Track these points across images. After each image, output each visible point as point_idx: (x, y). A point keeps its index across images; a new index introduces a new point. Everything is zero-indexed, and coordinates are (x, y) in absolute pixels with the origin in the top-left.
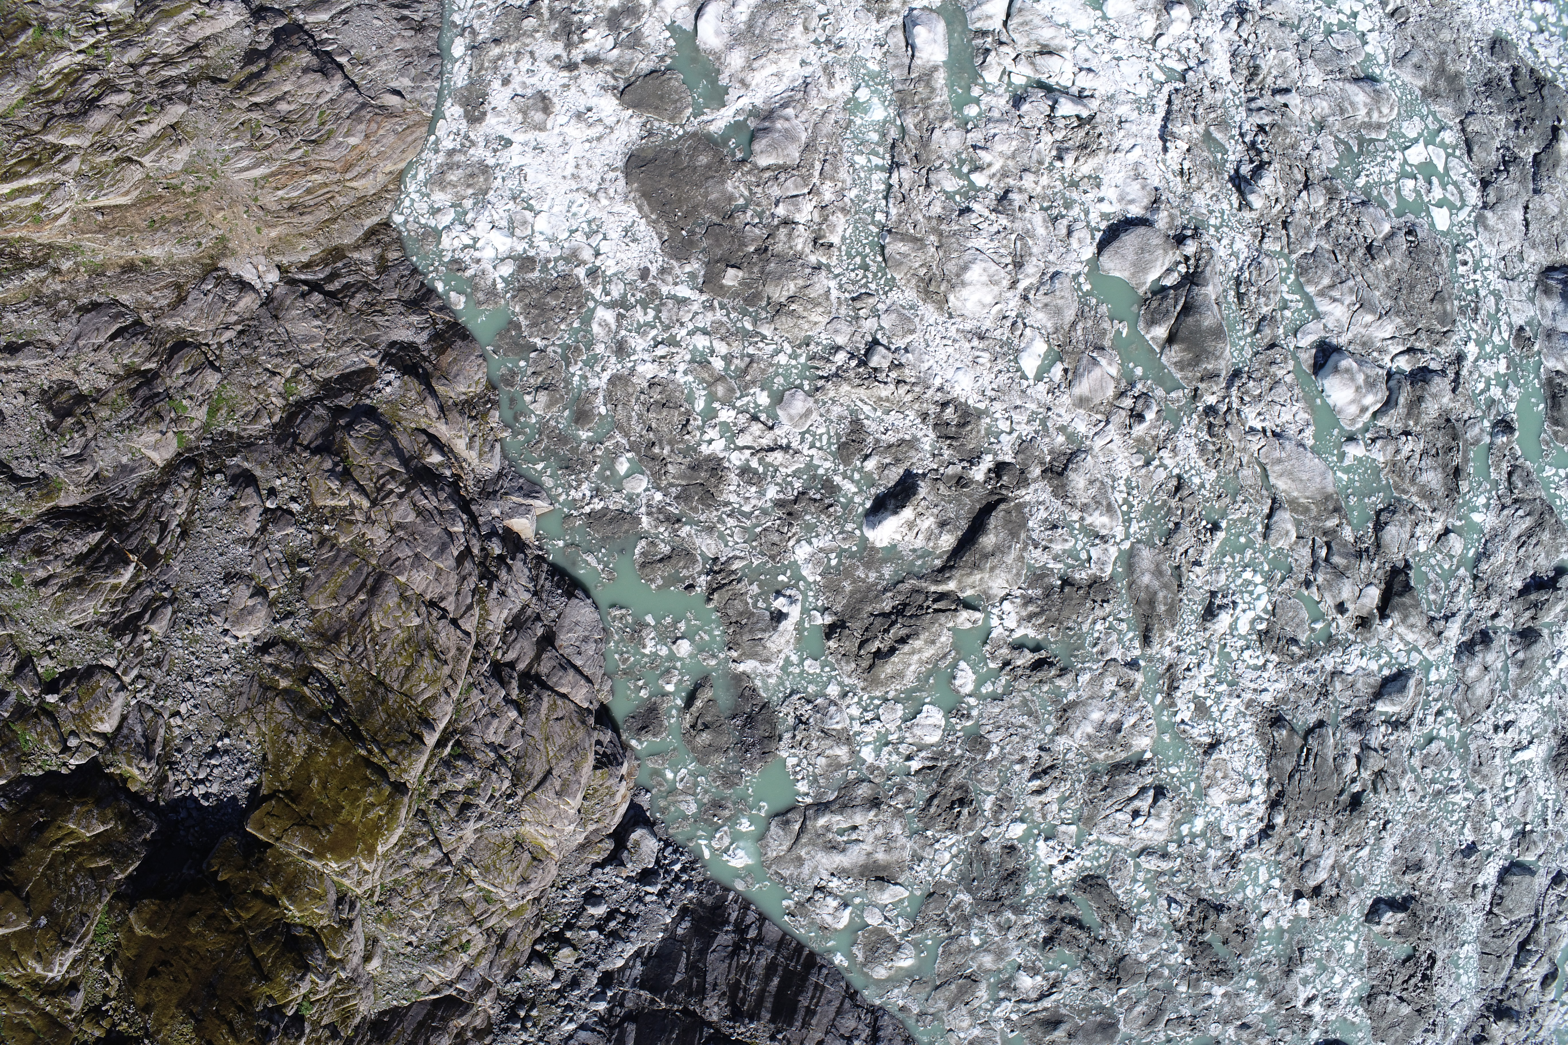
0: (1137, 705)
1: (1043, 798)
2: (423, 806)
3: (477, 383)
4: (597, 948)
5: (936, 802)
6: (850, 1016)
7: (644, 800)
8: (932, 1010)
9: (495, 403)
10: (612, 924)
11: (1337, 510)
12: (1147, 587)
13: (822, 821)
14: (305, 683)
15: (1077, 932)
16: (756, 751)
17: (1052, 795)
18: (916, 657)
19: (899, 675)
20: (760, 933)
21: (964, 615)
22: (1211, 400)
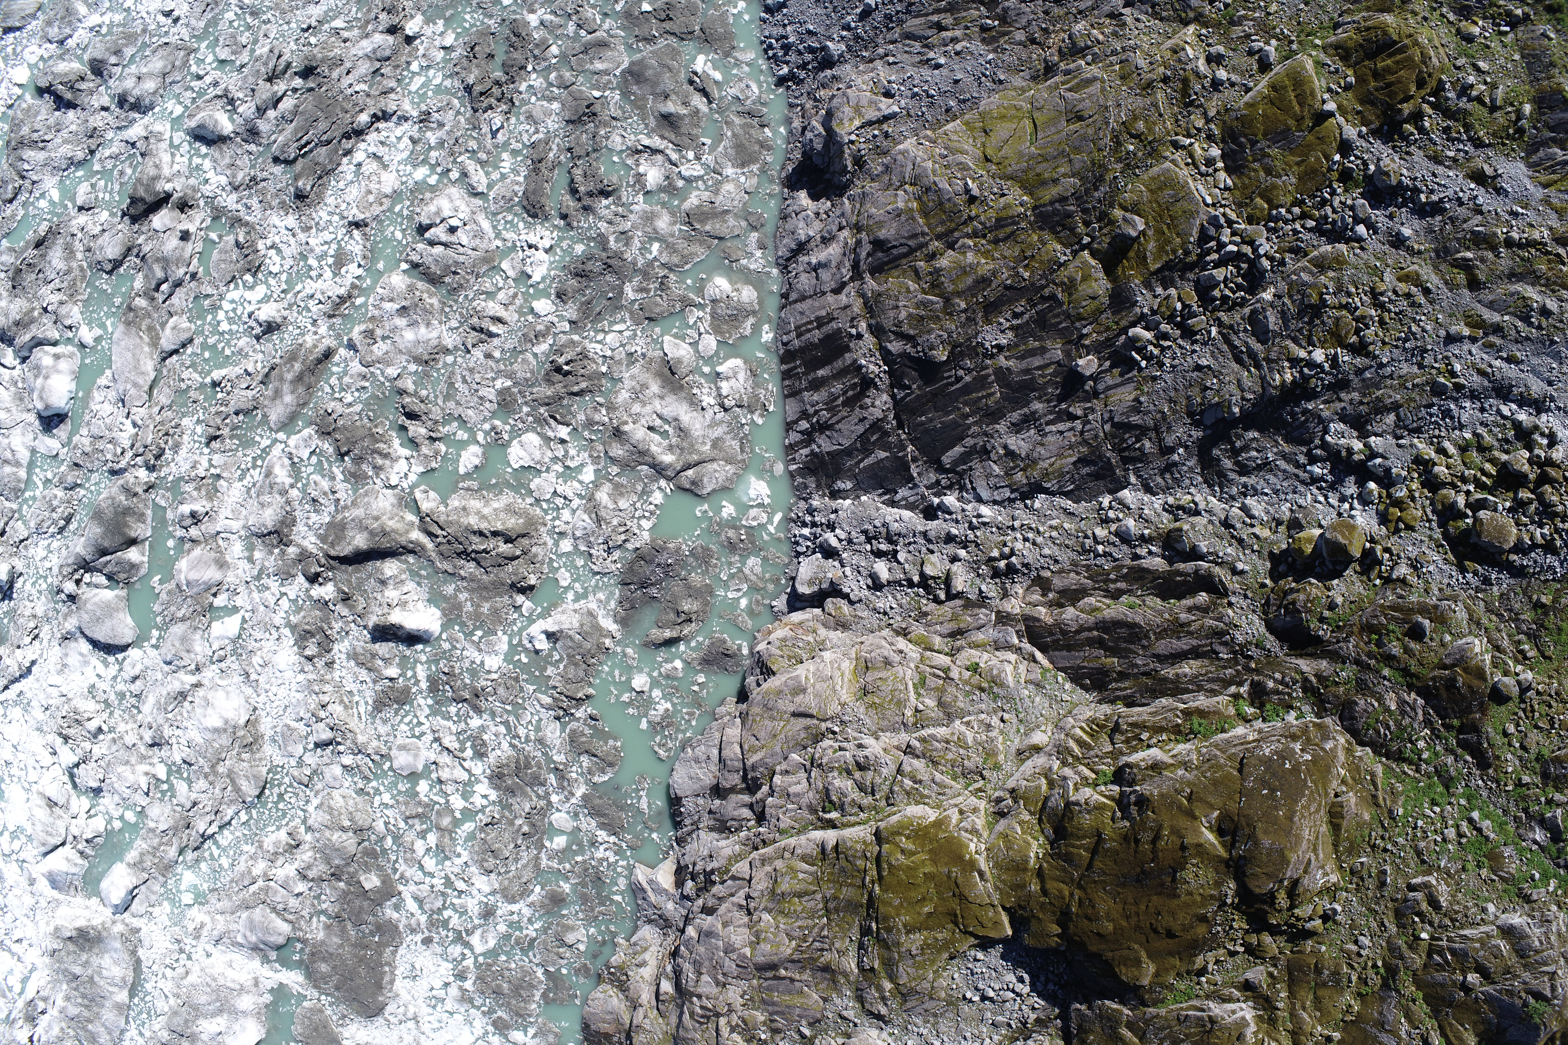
0: (376, 313)
1: (502, 313)
2: (883, 803)
3: (605, 992)
4: (910, 544)
5: (576, 389)
6: (799, 286)
7: (781, 603)
8: (744, 224)
9: (608, 968)
10: (884, 547)
11: (130, 309)
12: (292, 392)
13: (668, 458)
14: (872, 969)
15: (579, 179)
16: (661, 559)
17: (493, 308)
18: (486, 511)
19: (510, 510)
20: (800, 419)
21: (425, 506)
22: (143, 474)
